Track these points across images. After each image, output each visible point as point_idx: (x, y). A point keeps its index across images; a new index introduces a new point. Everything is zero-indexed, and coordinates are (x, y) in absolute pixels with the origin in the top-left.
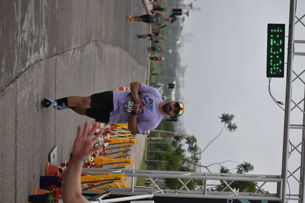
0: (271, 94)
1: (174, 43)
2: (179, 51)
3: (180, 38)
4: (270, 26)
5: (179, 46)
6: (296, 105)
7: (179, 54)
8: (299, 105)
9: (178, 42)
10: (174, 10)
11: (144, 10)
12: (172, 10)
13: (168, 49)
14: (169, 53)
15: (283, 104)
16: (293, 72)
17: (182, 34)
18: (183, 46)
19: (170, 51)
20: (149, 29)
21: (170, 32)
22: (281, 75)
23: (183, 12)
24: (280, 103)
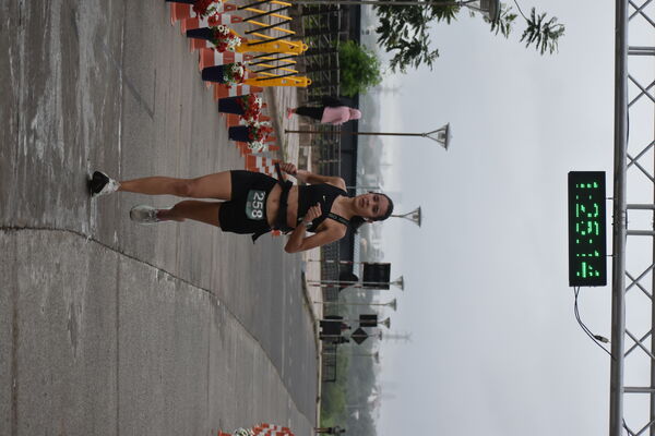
0: (580, 322)
1: (363, 399)
2: (373, 415)
3: (374, 391)
4: (575, 178)
5: (373, 404)
6: (637, 344)
7: (372, 421)
8: (643, 343)
9: (371, 399)
10: (362, 317)
11: (308, 312)
12: (358, 318)
13: (352, 411)
14: (354, 418)
15: (606, 341)
16: (627, 274)
17: (377, 384)
18: (380, 405)
19: (357, 415)
20: (318, 358)
21: (356, 380)
22: (602, 281)
23: (380, 320)
24: (600, 338)
